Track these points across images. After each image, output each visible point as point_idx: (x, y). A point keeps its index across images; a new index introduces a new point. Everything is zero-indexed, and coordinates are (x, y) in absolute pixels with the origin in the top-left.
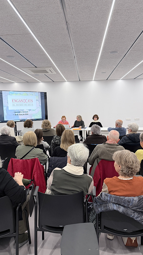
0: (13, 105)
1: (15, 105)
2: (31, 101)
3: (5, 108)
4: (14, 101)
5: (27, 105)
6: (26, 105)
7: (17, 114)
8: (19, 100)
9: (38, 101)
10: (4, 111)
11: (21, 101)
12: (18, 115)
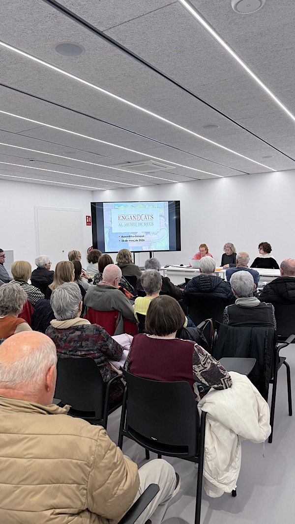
0: (120, 225)
1: (123, 224)
2: (150, 217)
3: (106, 230)
4: (121, 218)
5: (143, 224)
6: (141, 224)
7: (125, 239)
8: (129, 217)
9: (164, 217)
10: (105, 235)
11: (132, 217)
12: (126, 241)
